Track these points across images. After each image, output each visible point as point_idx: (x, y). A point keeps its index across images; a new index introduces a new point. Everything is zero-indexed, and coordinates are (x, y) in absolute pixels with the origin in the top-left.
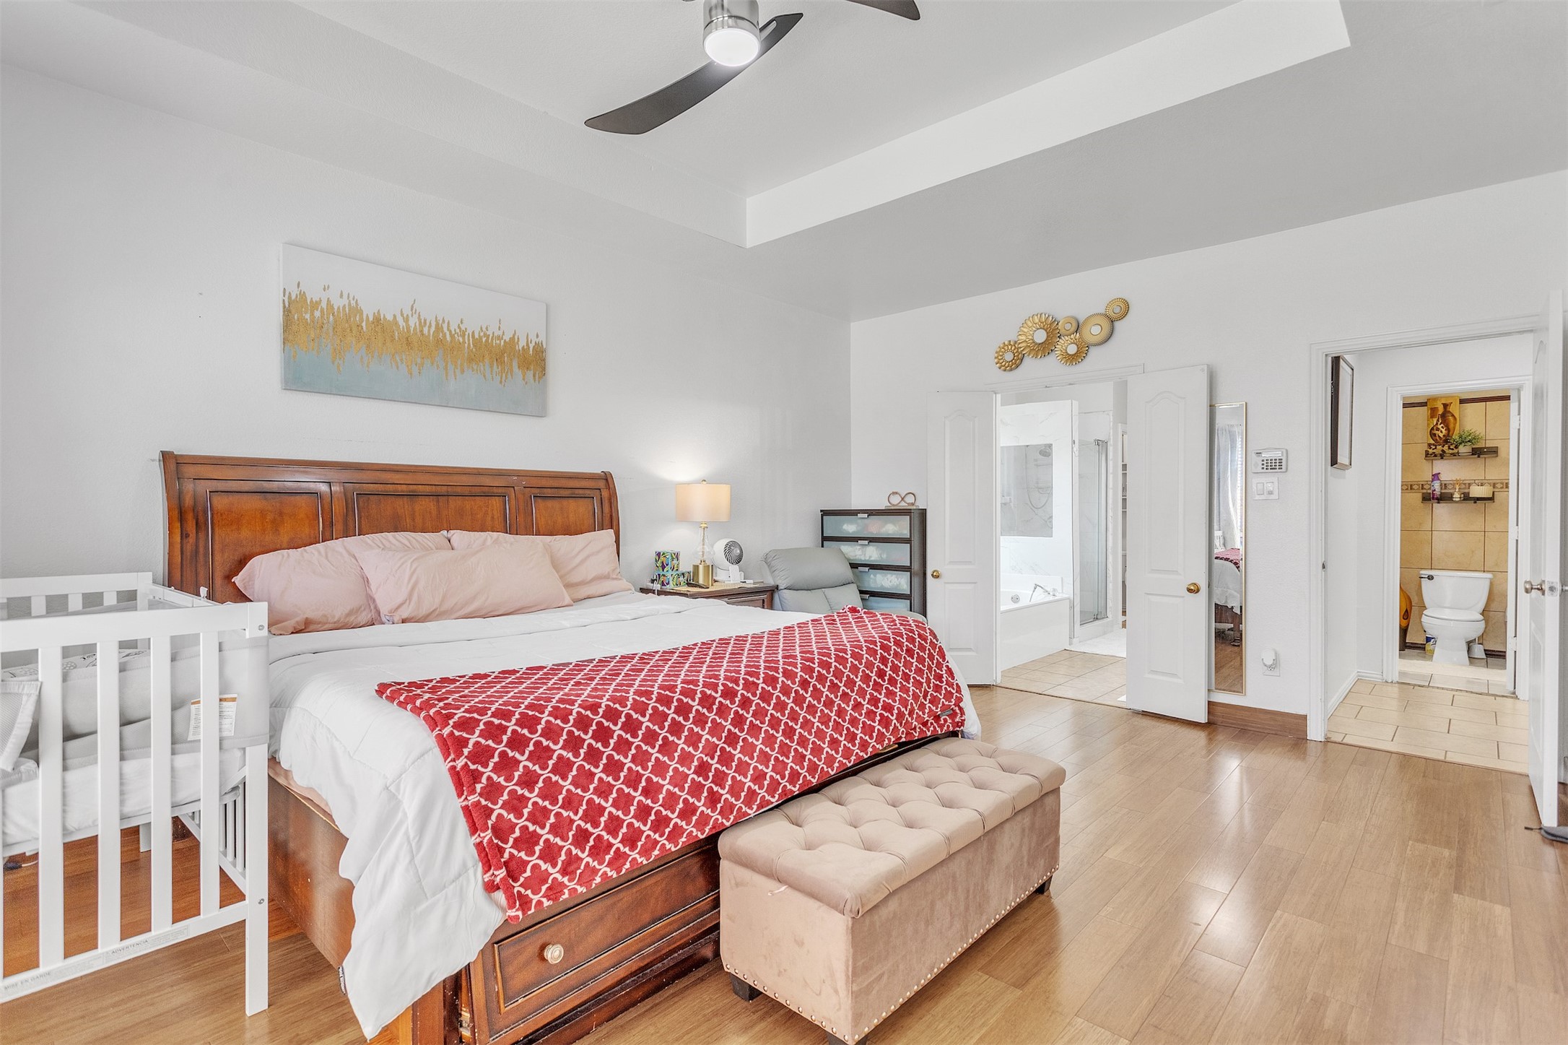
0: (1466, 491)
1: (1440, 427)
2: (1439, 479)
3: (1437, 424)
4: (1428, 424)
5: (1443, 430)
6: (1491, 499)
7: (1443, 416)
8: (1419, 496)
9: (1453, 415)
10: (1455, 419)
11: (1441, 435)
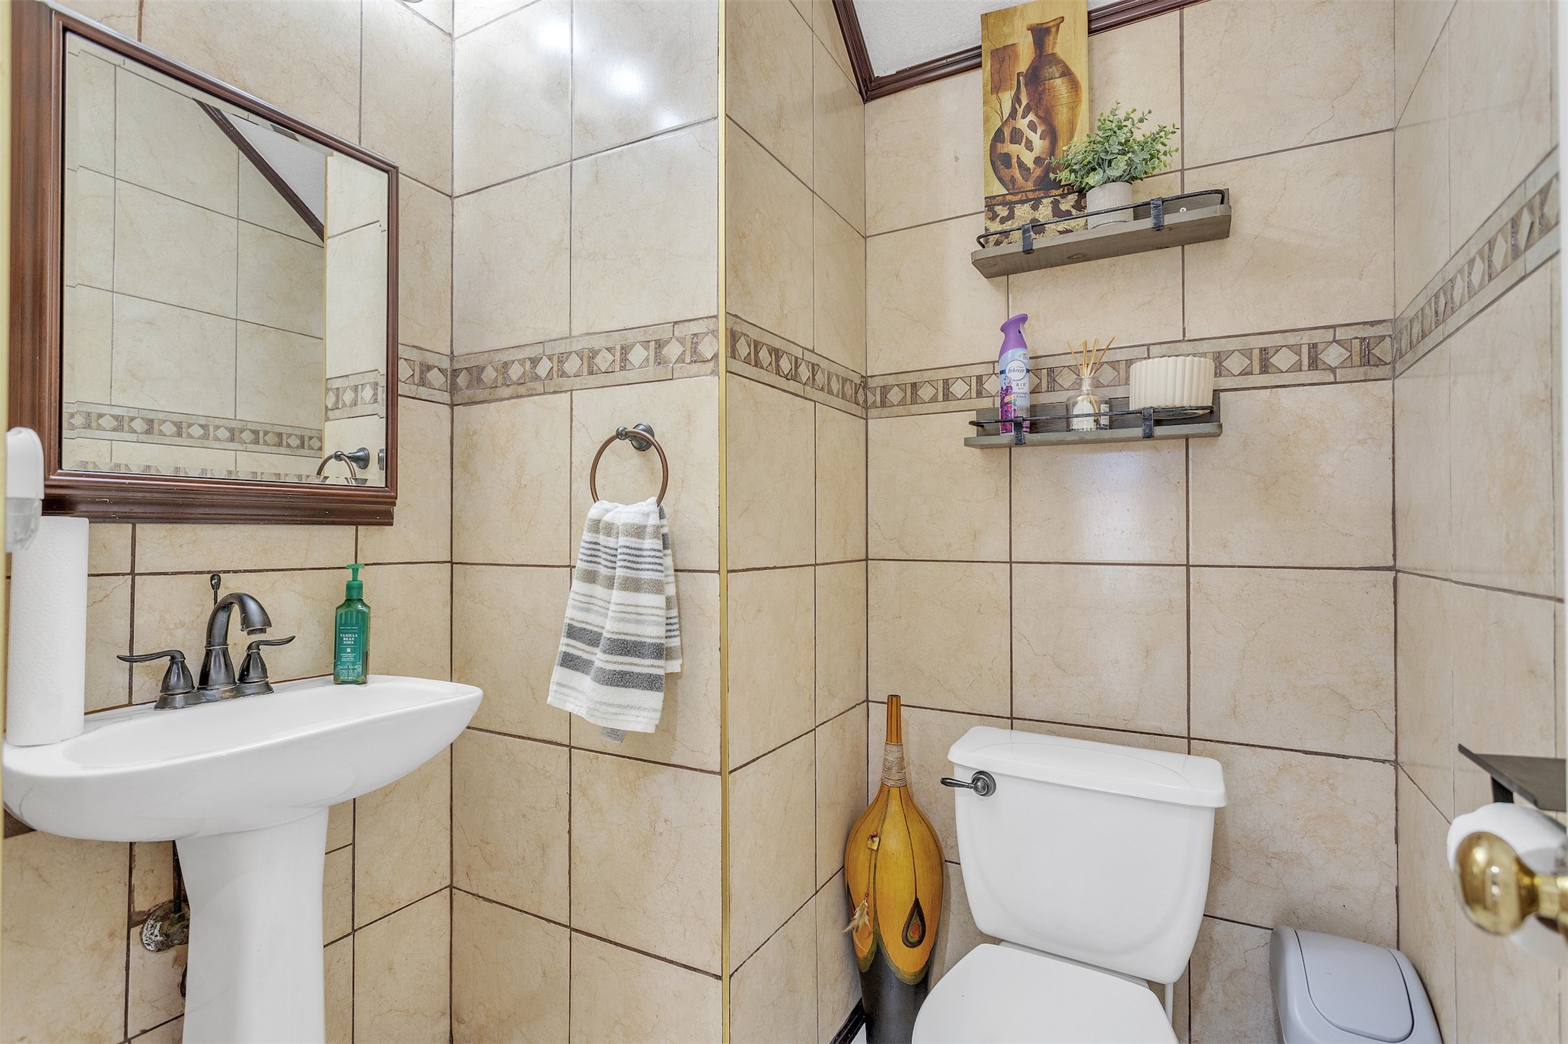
0: (1119, 392)
1: (1022, 124)
2: (1024, 345)
3: (1013, 114)
4: (987, 119)
5: (1035, 138)
6: (1210, 414)
7: (1035, 78)
8: (959, 425)
9: (1067, 73)
10: (1074, 85)
11: (1028, 158)
